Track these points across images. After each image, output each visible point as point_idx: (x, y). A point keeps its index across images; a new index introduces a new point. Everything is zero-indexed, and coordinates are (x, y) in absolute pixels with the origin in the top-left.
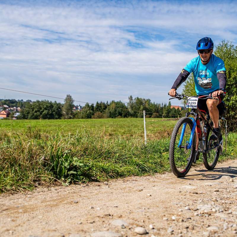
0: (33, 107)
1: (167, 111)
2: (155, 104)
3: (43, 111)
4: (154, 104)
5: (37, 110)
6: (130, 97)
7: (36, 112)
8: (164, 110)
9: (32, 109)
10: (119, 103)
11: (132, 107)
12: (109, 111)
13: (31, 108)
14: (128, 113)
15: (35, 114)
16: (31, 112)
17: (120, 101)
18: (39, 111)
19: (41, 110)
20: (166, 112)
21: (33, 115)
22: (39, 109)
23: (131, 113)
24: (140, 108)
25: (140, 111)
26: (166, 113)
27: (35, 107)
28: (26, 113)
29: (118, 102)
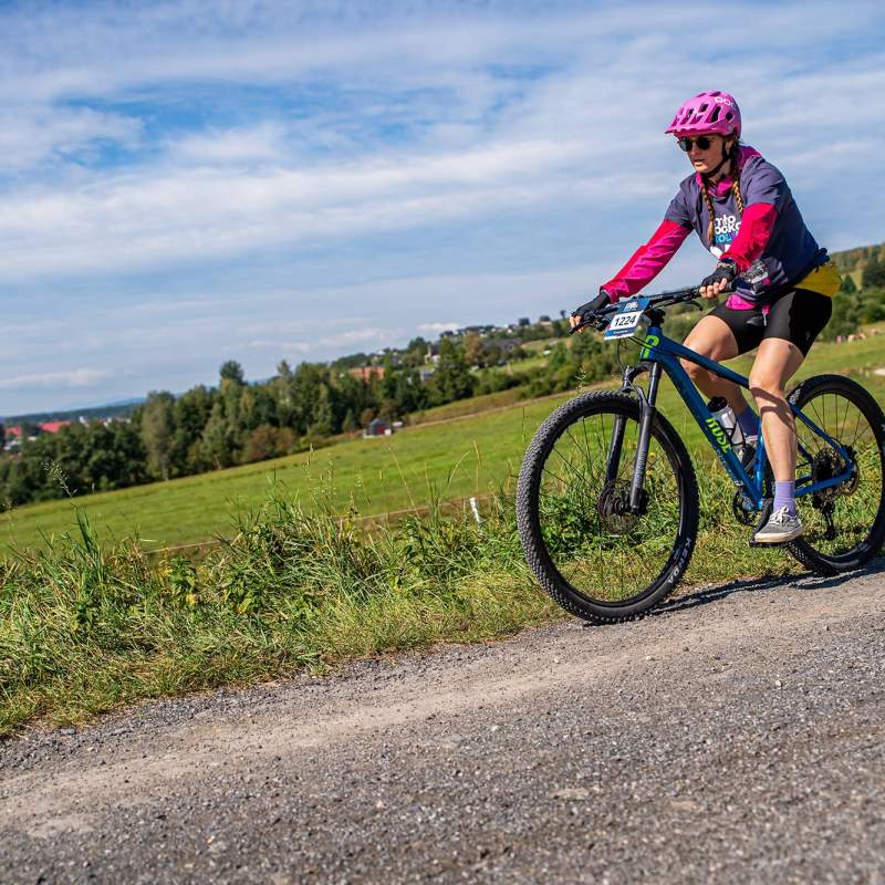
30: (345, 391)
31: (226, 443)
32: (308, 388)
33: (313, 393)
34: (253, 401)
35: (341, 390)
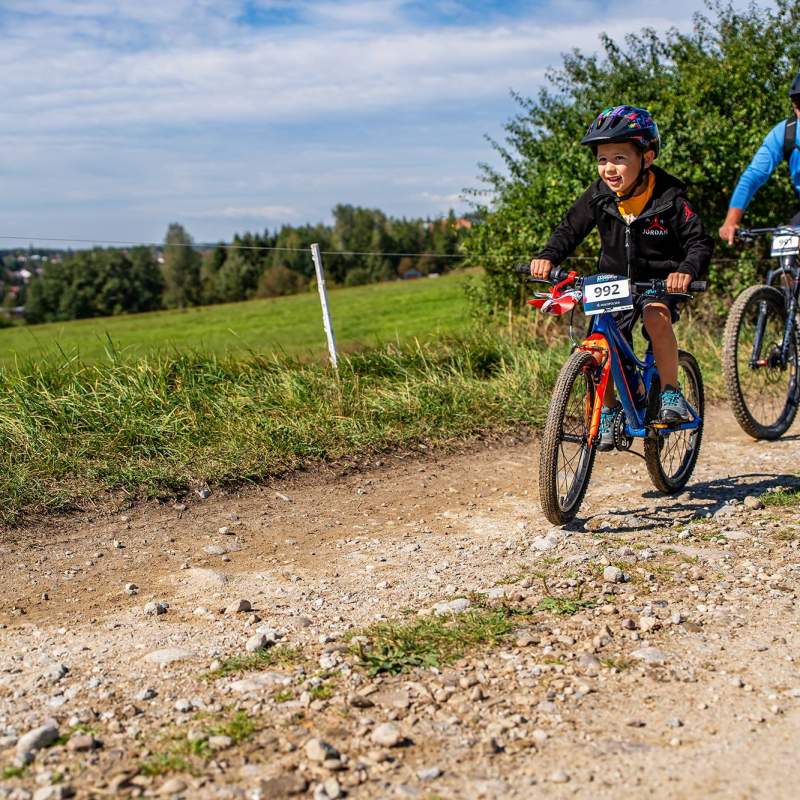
0: (67, 272)
1: (446, 238)
2: (409, 220)
3: (104, 282)
4: (406, 223)
5: (82, 280)
6: (336, 209)
7: (81, 286)
8: (436, 236)
9: (66, 279)
10: (307, 231)
11: (346, 241)
12: (283, 260)
13: (62, 276)
14: (340, 260)
15: (81, 293)
16: (66, 290)
17: (308, 225)
18: (89, 283)
19: (97, 281)
20: (446, 242)
21: (75, 296)
22: (90, 278)
23: (347, 258)
24: (370, 239)
25: (373, 248)
26: (445, 246)
27: (75, 271)
28: (51, 292)
29: (301, 229)
30: (401, 240)
31: (240, 281)
32: (362, 232)
33: (365, 238)
34: (300, 241)
35: (397, 239)
